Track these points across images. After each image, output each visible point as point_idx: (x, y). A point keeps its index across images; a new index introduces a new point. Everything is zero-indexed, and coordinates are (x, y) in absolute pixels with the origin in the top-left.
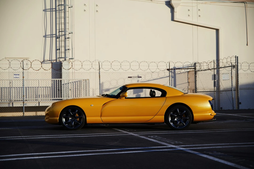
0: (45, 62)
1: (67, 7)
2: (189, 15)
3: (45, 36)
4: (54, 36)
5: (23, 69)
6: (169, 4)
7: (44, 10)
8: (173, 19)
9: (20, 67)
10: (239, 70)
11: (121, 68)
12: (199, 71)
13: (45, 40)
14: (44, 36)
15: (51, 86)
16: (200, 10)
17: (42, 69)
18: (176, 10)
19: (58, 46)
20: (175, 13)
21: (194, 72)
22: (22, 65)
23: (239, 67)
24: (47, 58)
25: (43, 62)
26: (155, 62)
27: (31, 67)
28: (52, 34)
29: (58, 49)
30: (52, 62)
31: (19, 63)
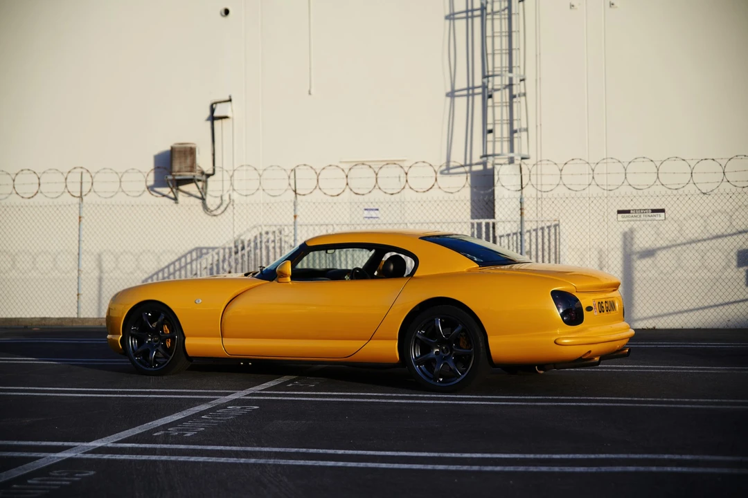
0: (452, 171)
3: (452, 94)
4: (477, 91)
5: (294, 193)
7: (447, 18)
9: (286, 186)
11: (593, 183)
13: (452, 105)
14: (447, 95)
17: (347, 190)
19: (490, 120)
22: (292, 182)
24: (458, 157)
25: (448, 170)
26: (713, 160)
27: (317, 187)
28: (471, 85)
29: (491, 131)
30: (471, 169)
31: (285, 175)
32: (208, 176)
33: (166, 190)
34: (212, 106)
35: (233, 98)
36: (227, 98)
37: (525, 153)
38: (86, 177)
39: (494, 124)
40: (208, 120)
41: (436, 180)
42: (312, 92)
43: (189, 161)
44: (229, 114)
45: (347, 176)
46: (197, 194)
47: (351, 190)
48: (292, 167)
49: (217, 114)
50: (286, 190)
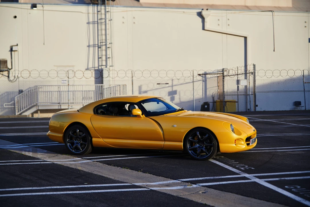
0: (89, 69)
1: (107, 20)
2: (219, 25)
3: (89, 46)
4: (96, 46)
5: (68, 78)
6: (200, 15)
7: (87, 23)
8: (203, 29)
9: (65, 76)
10: (256, 76)
11: (151, 76)
12: (226, 76)
13: (89, 50)
14: (87, 46)
16: (230, 19)
17: (84, 77)
18: (206, 20)
19: (100, 54)
20: (205, 23)
21: (222, 77)
22: (67, 75)
23: (256, 74)
24: (91, 66)
25: (87, 69)
27: (75, 76)
28: (94, 44)
29: (100, 58)
30: (95, 68)
31: (65, 73)
32: (10, 69)
34: (11, 47)
35: (18, 45)
36: (16, 44)
40: (10, 51)
42: (45, 44)
43: (6, 65)
44: (17, 50)
45: (83, 73)
46: (7, 75)
47: (85, 77)
48: (67, 70)
49: (13, 49)
50: (65, 77)
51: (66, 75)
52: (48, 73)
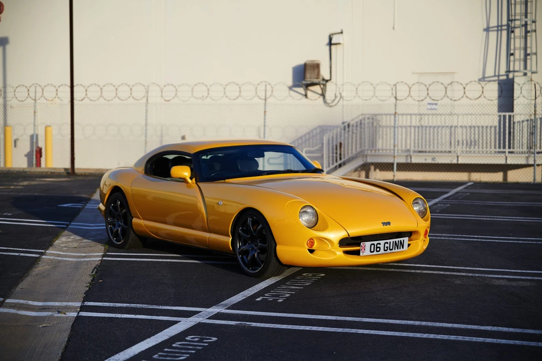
0: (486, 79)
3: (487, 30)
4: (504, 28)
5: (395, 99)
9: (390, 95)
13: (487, 37)
14: (485, 30)
15: (497, 124)
17: (428, 98)
22: (394, 93)
24: (490, 72)
25: (483, 79)
27: (409, 95)
28: (500, 24)
29: (512, 54)
30: (499, 78)
31: (389, 88)
32: (327, 81)
33: (301, 90)
34: (330, 36)
35: (344, 31)
36: (340, 31)
37: (534, 69)
38: (269, 88)
39: (515, 50)
40: (327, 45)
41: (483, 92)
42: (395, 28)
43: (316, 72)
44: (341, 42)
45: (428, 89)
46: (320, 92)
47: (430, 97)
48: (394, 83)
49: (333, 42)
50: (390, 97)
51: (392, 94)
52: (357, 89)
